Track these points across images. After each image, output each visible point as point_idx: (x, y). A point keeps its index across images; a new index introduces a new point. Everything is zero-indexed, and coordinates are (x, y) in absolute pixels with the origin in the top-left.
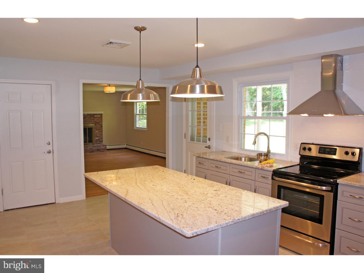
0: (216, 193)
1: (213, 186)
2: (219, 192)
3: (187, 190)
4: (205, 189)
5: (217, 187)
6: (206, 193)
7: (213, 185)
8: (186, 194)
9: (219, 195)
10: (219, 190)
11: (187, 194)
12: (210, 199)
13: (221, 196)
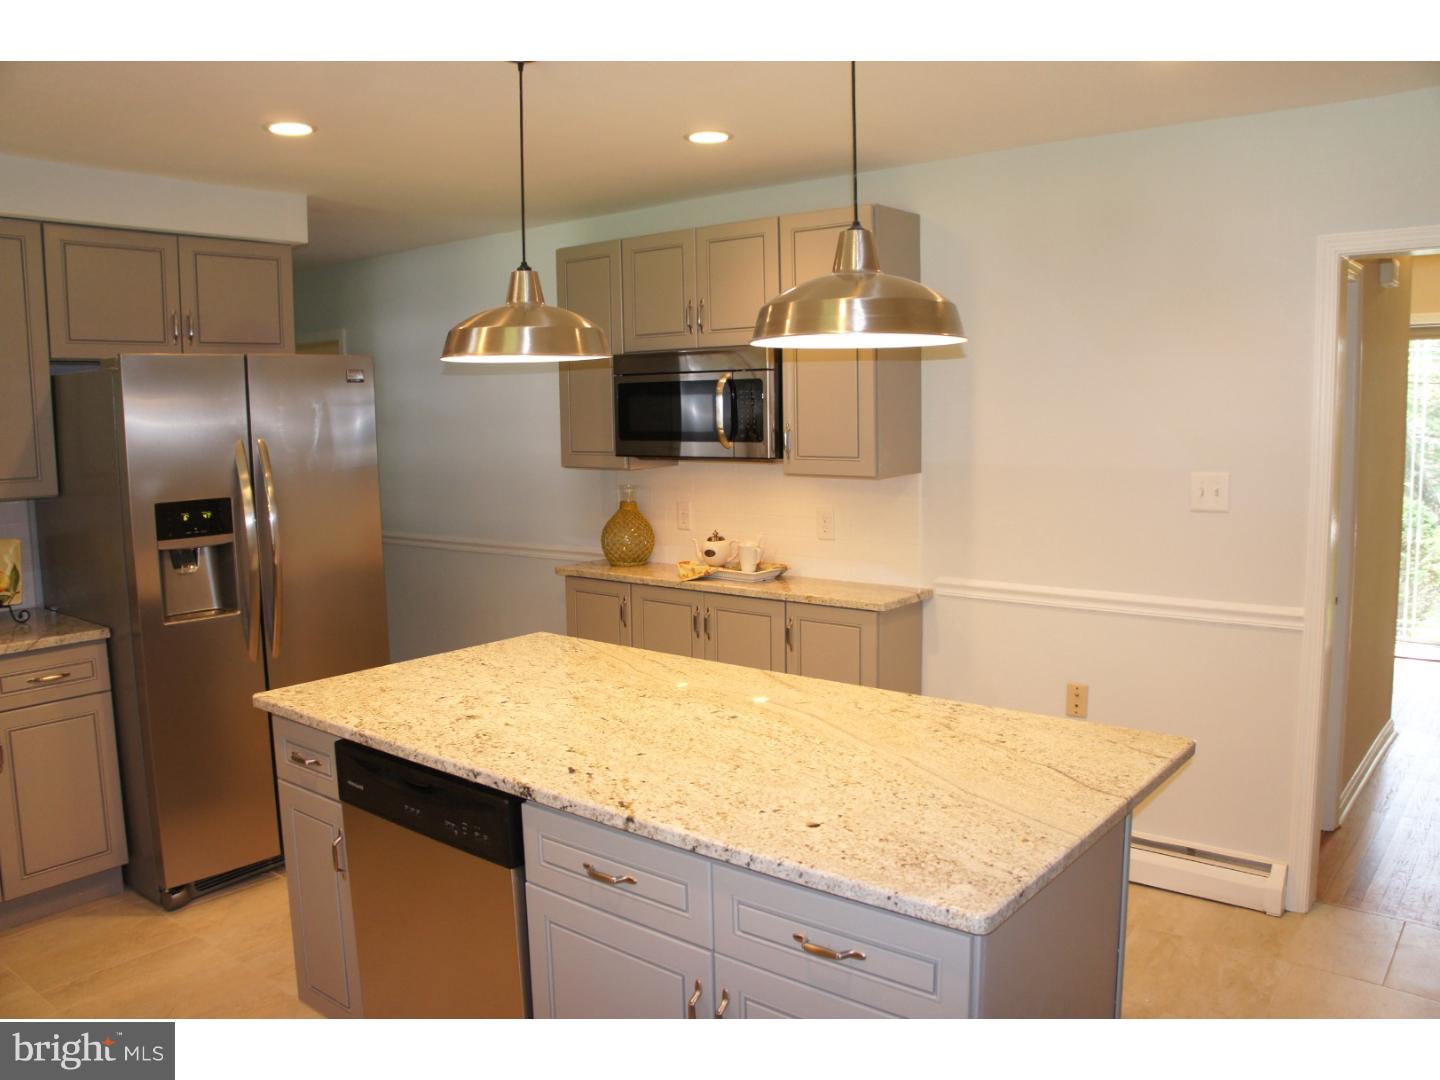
0: (472, 708)
1: (478, 737)
2: (461, 711)
3: (583, 709)
4: (512, 722)
5: (462, 733)
6: (510, 705)
7: (477, 741)
8: (578, 695)
9: (464, 702)
10: (457, 720)
11: (576, 698)
12: (497, 688)
13: (459, 698)
